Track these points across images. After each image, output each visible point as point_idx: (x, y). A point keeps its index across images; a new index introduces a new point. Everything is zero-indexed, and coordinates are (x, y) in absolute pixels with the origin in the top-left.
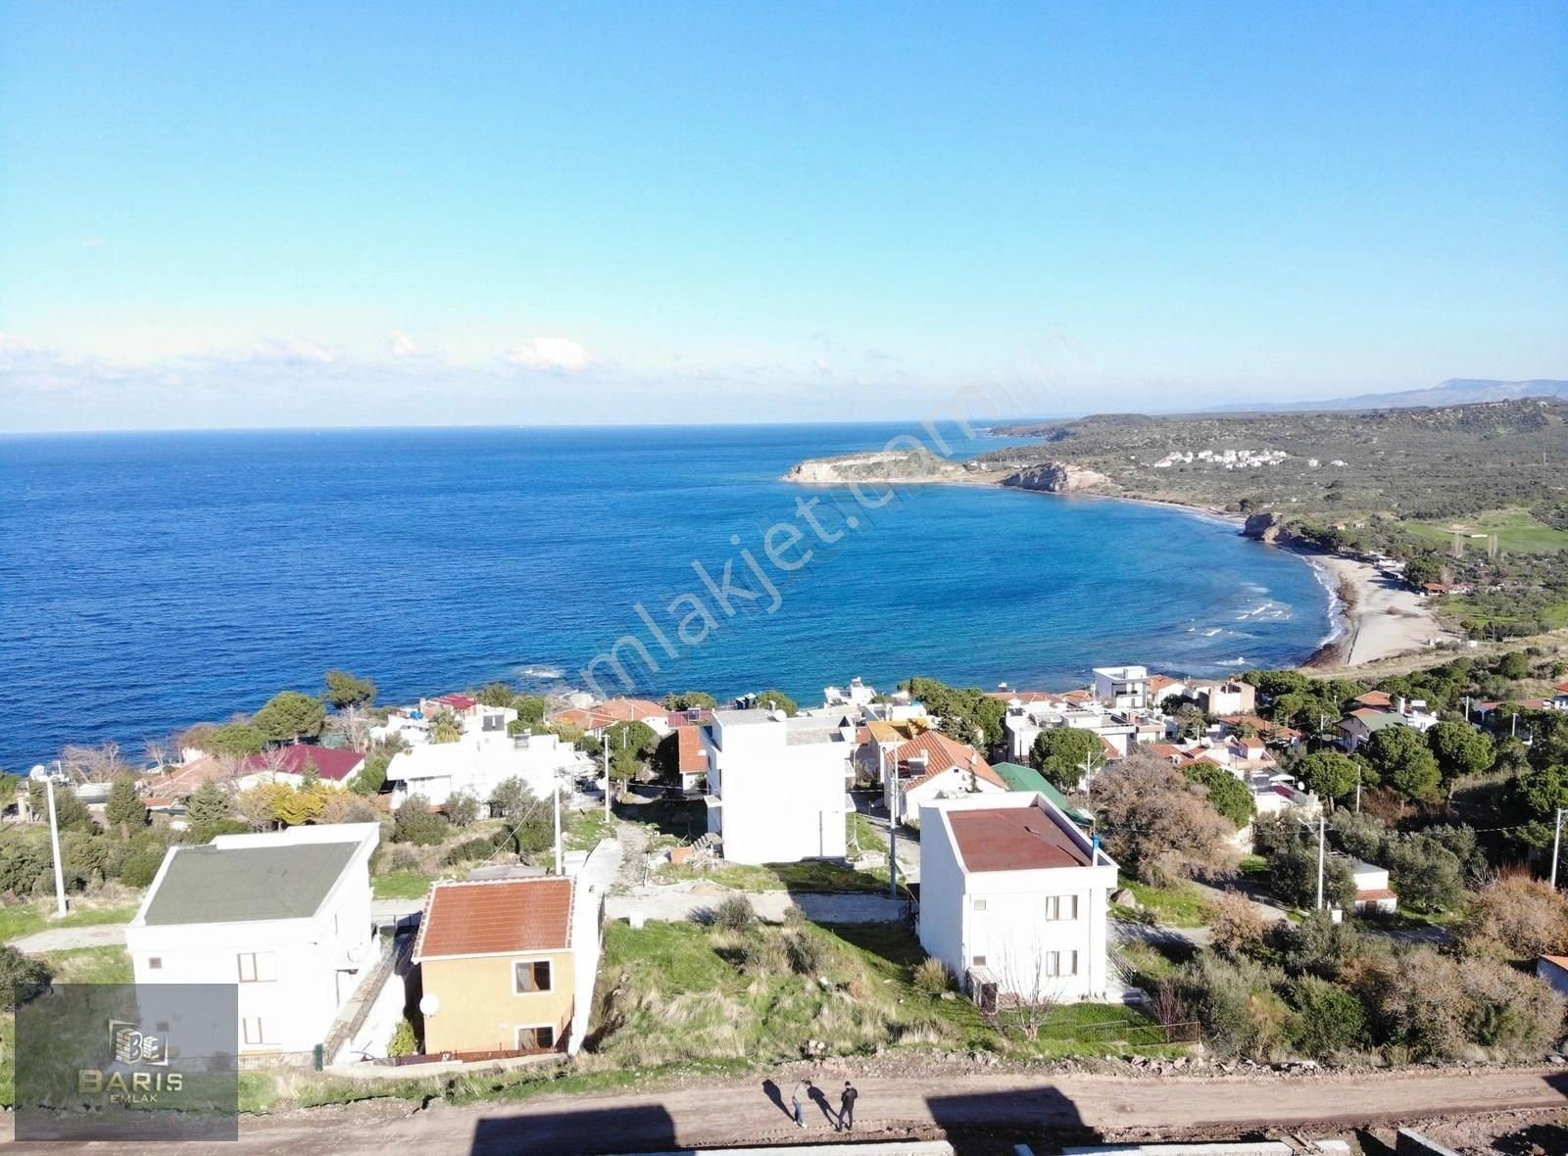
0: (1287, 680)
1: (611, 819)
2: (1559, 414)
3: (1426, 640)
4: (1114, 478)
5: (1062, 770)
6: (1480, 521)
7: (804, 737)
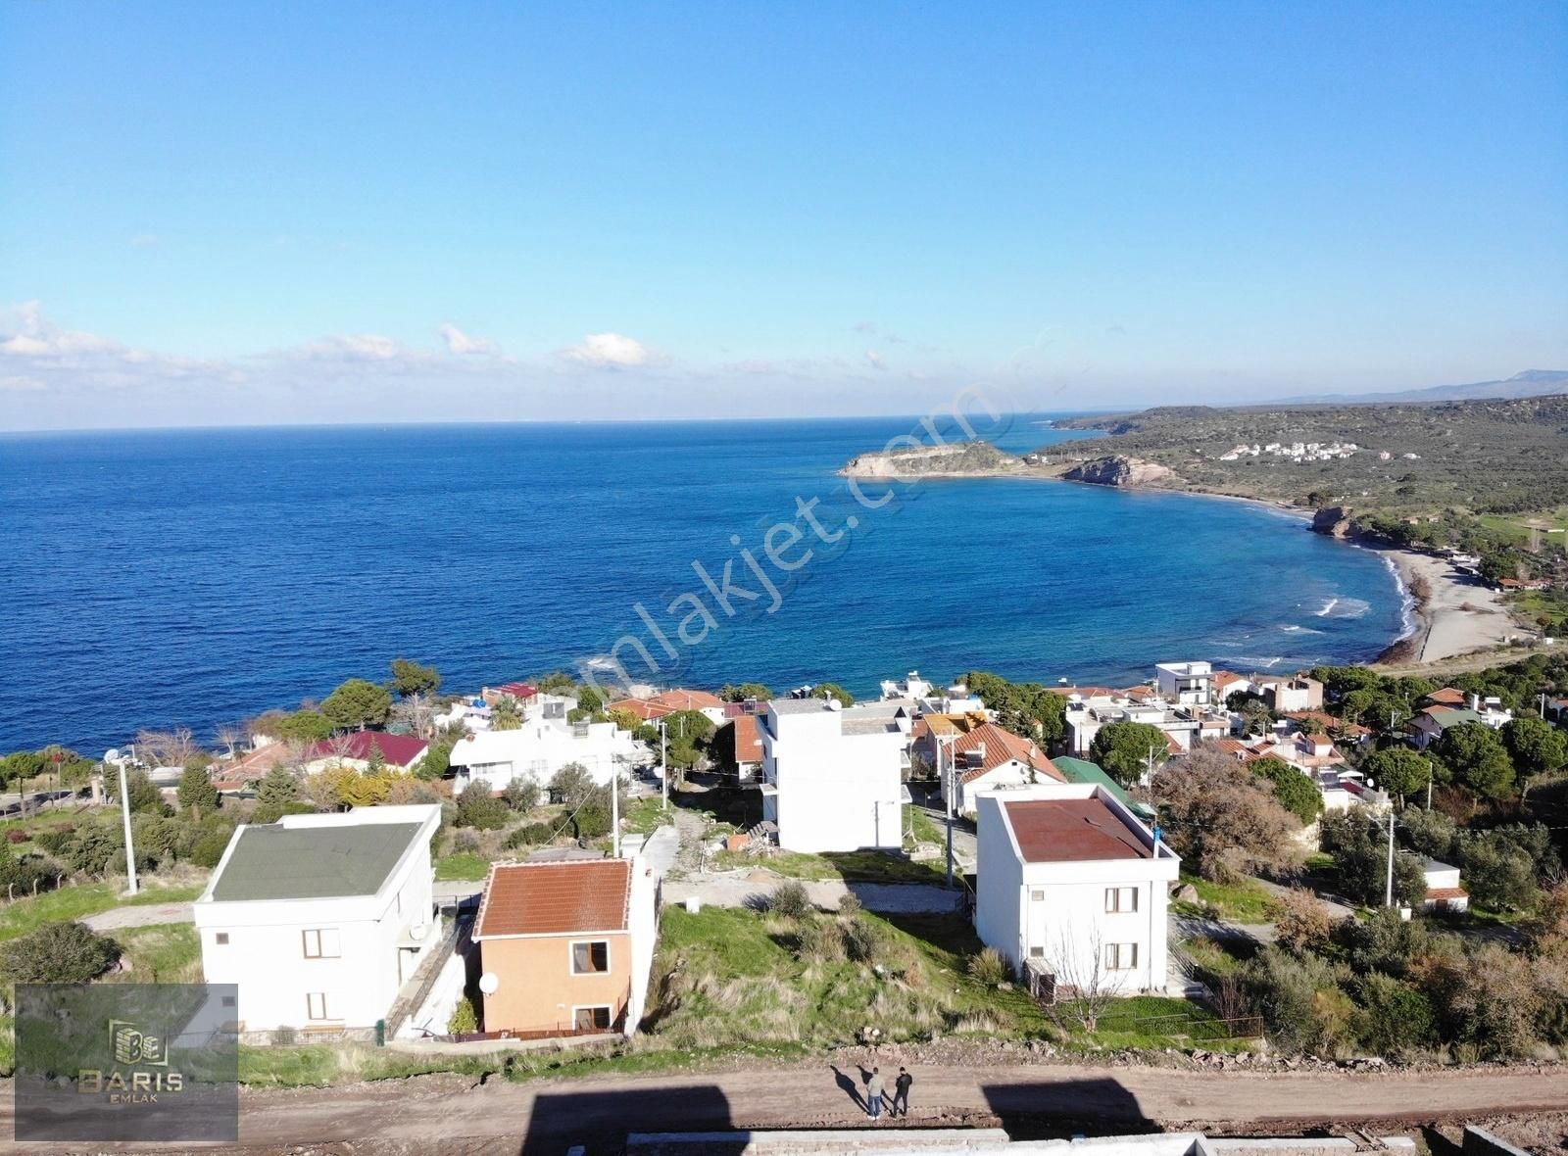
0: (1357, 676)
1: (668, 806)
3: (1501, 637)
4: (1179, 471)
5: (1124, 765)
6: (1557, 515)
7: (859, 727)
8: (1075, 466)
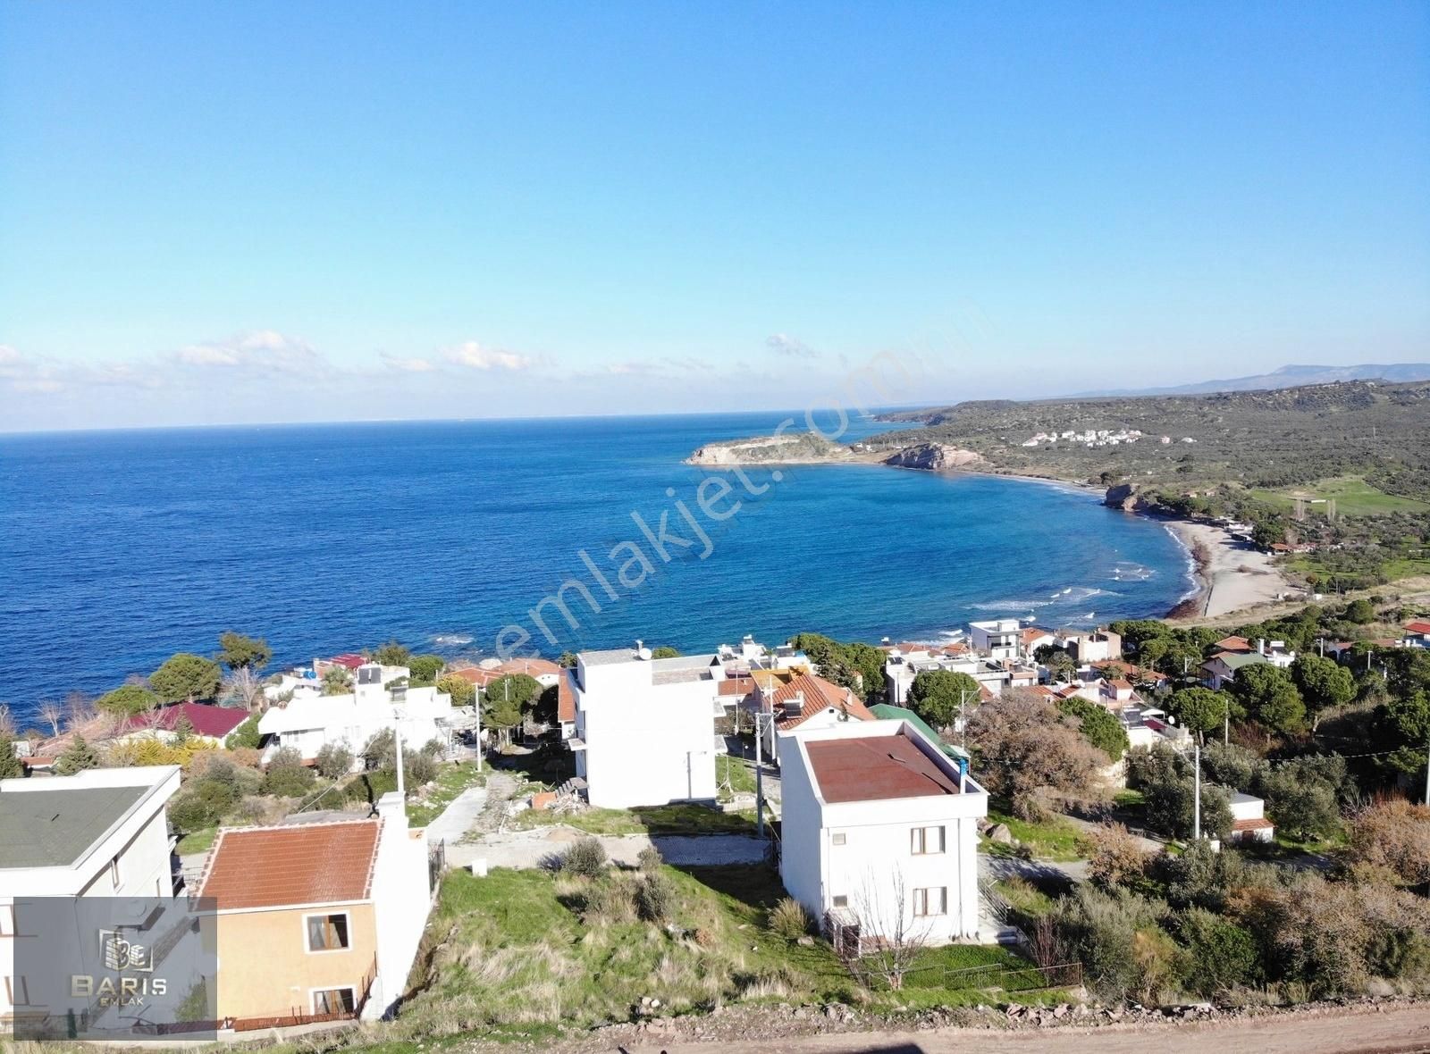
0: (1151, 628)
1: (484, 768)
2: (1387, 394)
3: (1275, 594)
4: (987, 456)
5: (938, 711)
6: (1319, 488)
7: (673, 677)
8: (895, 453)
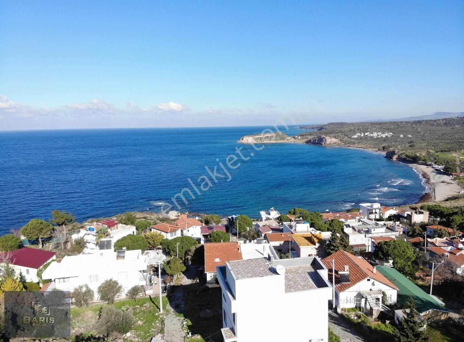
4: (341, 140)
6: (462, 153)
8: (309, 139)
